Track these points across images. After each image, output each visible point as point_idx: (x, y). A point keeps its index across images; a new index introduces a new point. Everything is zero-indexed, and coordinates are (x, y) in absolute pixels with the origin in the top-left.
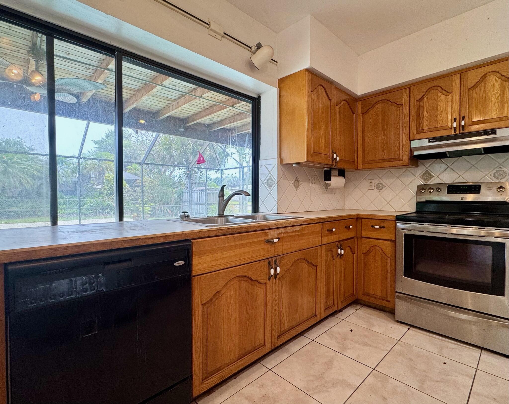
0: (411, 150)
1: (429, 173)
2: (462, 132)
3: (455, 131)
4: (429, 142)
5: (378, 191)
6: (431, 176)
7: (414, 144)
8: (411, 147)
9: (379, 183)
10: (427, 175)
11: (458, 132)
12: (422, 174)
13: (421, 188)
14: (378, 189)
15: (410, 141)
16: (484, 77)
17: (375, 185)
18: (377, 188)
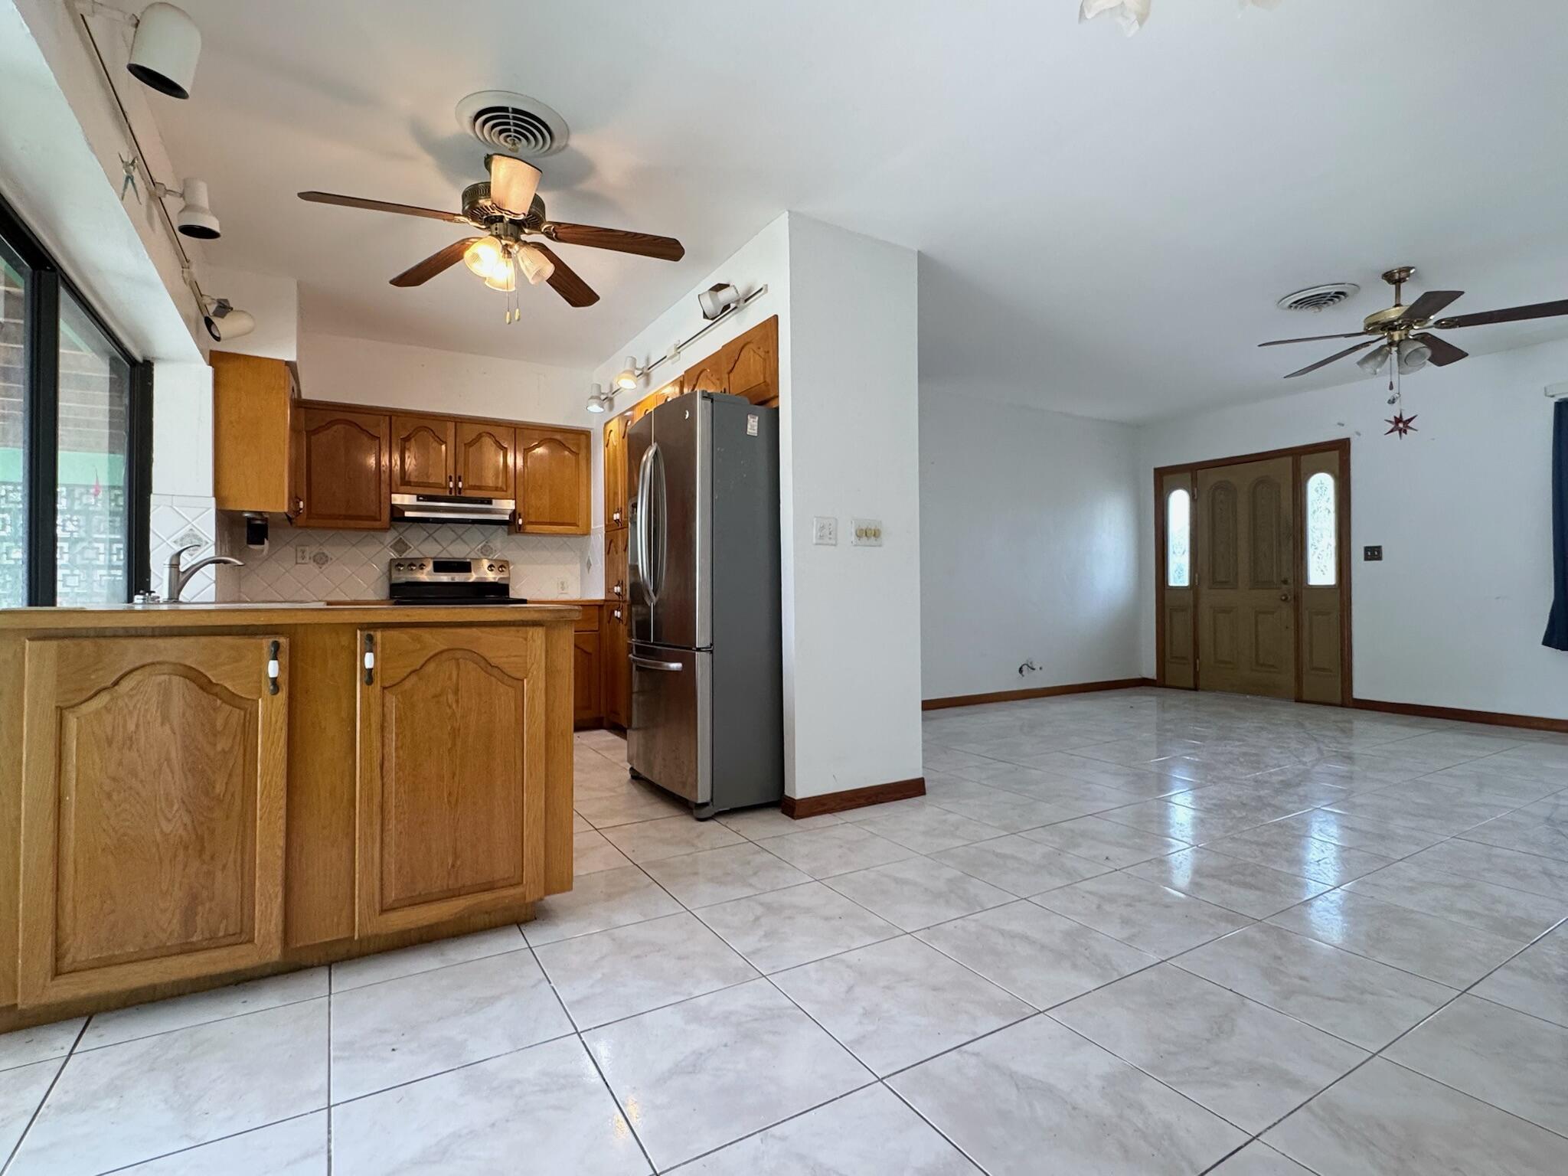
0: (393, 507)
1: (403, 542)
2: (458, 495)
3: (451, 493)
4: (418, 500)
5: (317, 566)
6: (407, 547)
7: (398, 499)
8: (393, 503)
9: (318, 554)
10: (400, 545)
11: (453, 494)
12: (394, 542)
13: (396, 565)
14: (318, 563)
15: (391, 493)
16: (480, 436)
17: (312, 555)
18: (314, 561)
